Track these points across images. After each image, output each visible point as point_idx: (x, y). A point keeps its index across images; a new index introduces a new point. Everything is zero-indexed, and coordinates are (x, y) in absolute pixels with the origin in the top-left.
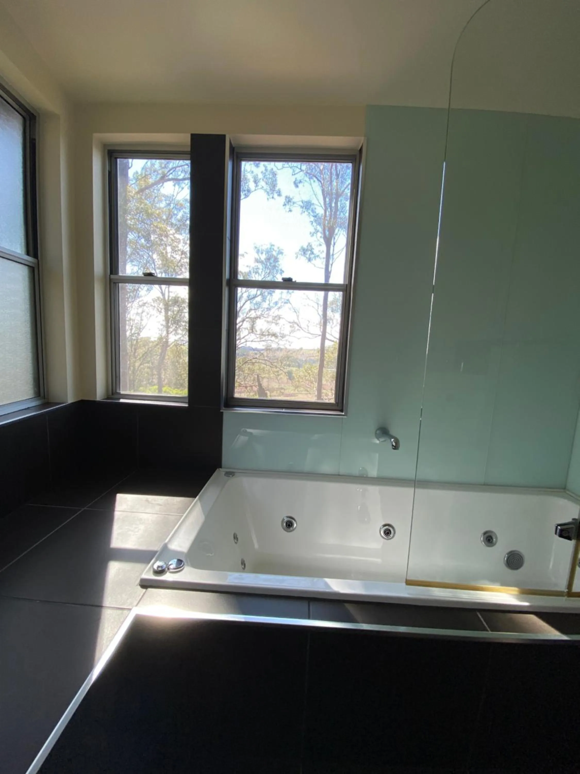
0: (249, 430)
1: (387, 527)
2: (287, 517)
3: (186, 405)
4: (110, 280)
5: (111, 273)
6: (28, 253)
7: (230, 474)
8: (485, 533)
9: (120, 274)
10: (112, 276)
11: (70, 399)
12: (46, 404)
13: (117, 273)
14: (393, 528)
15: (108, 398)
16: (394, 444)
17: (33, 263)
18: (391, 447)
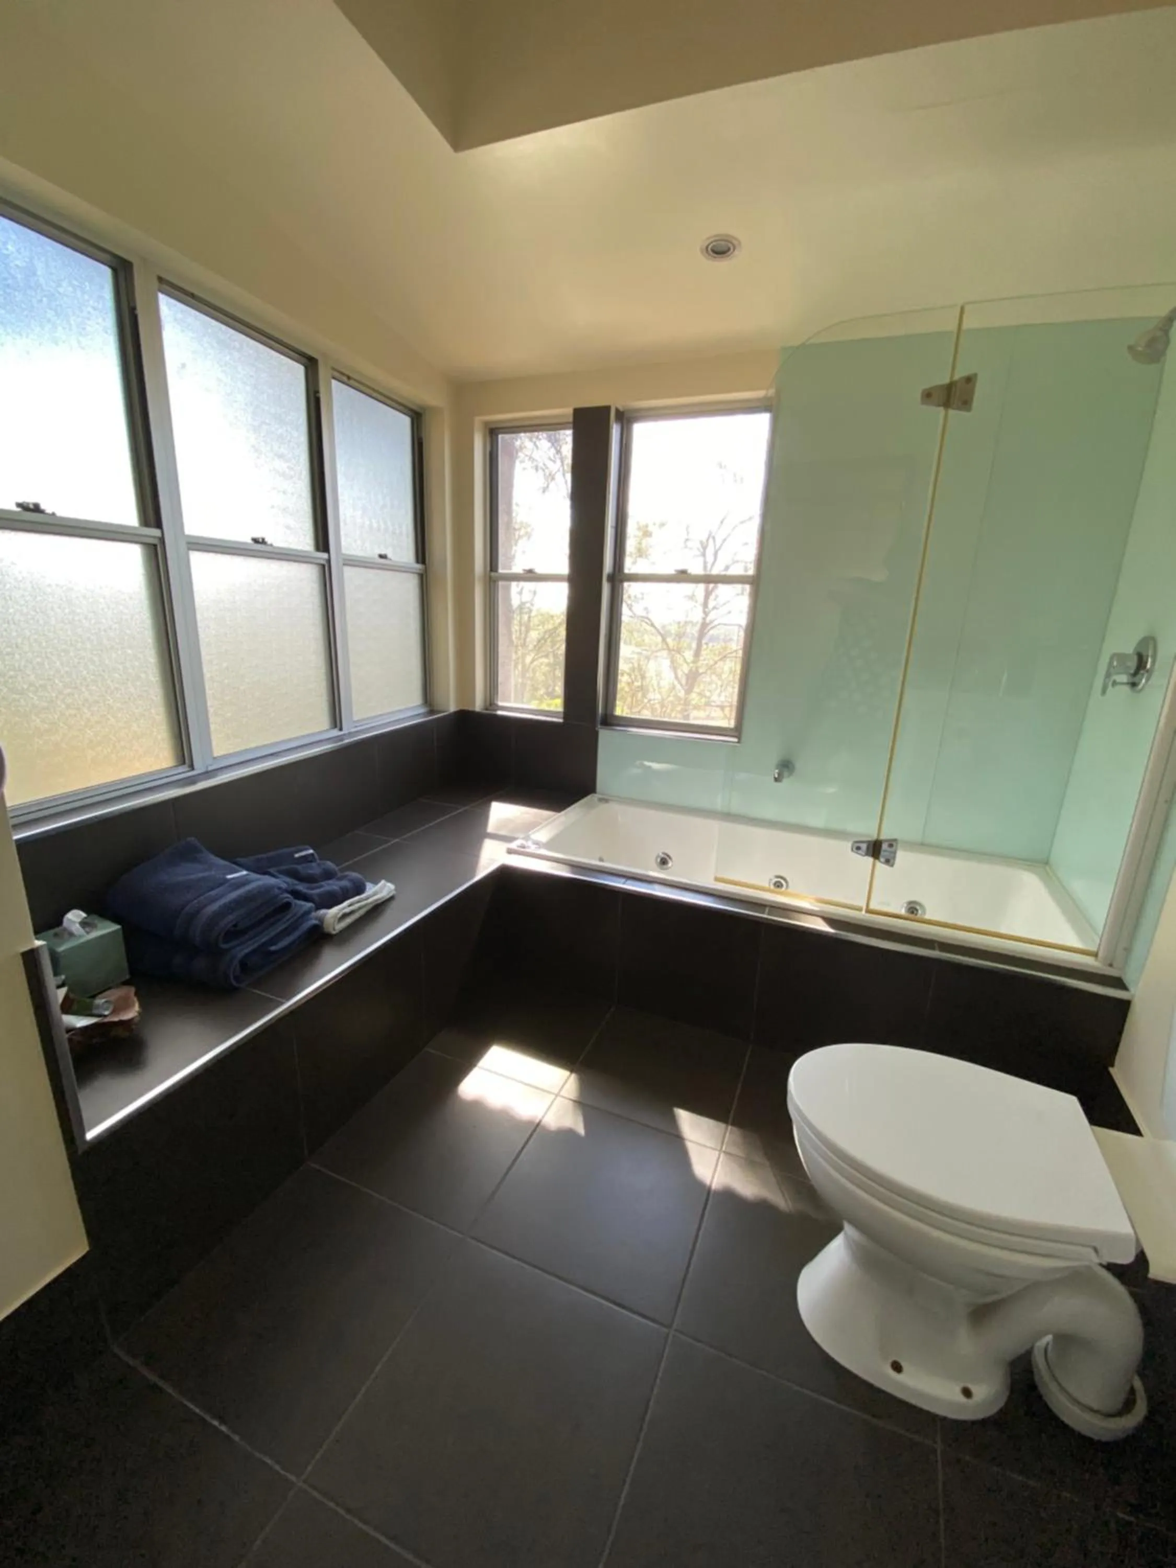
0: (647, 763)
1: (779, 880)
2: (664, 853)
3: (561, 720)
4: (490, 577)
5: (491, 570)
6: (417, 562)
7: (604, 800)
8: (910, 903)
9: (501, 571)
10: (493, 574)
11: (452, 708)
12: (432, 712)
13: (496, 571)
14: (785, 879)
15: (487, 709)
16: (776, 776)
17: (420, 570)
18: (773, 779)
